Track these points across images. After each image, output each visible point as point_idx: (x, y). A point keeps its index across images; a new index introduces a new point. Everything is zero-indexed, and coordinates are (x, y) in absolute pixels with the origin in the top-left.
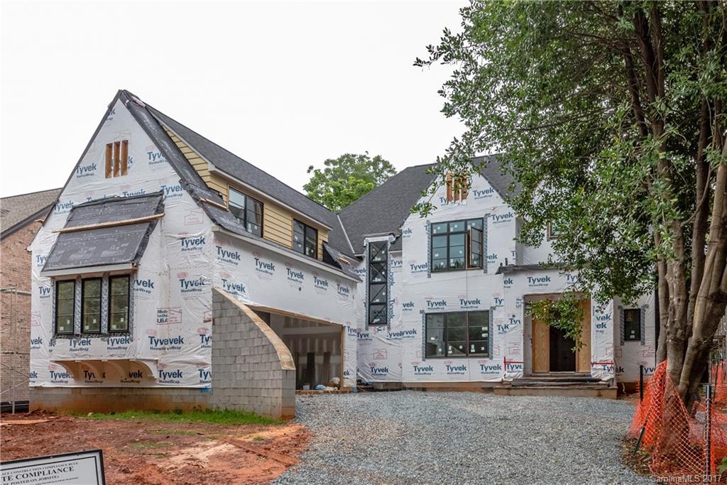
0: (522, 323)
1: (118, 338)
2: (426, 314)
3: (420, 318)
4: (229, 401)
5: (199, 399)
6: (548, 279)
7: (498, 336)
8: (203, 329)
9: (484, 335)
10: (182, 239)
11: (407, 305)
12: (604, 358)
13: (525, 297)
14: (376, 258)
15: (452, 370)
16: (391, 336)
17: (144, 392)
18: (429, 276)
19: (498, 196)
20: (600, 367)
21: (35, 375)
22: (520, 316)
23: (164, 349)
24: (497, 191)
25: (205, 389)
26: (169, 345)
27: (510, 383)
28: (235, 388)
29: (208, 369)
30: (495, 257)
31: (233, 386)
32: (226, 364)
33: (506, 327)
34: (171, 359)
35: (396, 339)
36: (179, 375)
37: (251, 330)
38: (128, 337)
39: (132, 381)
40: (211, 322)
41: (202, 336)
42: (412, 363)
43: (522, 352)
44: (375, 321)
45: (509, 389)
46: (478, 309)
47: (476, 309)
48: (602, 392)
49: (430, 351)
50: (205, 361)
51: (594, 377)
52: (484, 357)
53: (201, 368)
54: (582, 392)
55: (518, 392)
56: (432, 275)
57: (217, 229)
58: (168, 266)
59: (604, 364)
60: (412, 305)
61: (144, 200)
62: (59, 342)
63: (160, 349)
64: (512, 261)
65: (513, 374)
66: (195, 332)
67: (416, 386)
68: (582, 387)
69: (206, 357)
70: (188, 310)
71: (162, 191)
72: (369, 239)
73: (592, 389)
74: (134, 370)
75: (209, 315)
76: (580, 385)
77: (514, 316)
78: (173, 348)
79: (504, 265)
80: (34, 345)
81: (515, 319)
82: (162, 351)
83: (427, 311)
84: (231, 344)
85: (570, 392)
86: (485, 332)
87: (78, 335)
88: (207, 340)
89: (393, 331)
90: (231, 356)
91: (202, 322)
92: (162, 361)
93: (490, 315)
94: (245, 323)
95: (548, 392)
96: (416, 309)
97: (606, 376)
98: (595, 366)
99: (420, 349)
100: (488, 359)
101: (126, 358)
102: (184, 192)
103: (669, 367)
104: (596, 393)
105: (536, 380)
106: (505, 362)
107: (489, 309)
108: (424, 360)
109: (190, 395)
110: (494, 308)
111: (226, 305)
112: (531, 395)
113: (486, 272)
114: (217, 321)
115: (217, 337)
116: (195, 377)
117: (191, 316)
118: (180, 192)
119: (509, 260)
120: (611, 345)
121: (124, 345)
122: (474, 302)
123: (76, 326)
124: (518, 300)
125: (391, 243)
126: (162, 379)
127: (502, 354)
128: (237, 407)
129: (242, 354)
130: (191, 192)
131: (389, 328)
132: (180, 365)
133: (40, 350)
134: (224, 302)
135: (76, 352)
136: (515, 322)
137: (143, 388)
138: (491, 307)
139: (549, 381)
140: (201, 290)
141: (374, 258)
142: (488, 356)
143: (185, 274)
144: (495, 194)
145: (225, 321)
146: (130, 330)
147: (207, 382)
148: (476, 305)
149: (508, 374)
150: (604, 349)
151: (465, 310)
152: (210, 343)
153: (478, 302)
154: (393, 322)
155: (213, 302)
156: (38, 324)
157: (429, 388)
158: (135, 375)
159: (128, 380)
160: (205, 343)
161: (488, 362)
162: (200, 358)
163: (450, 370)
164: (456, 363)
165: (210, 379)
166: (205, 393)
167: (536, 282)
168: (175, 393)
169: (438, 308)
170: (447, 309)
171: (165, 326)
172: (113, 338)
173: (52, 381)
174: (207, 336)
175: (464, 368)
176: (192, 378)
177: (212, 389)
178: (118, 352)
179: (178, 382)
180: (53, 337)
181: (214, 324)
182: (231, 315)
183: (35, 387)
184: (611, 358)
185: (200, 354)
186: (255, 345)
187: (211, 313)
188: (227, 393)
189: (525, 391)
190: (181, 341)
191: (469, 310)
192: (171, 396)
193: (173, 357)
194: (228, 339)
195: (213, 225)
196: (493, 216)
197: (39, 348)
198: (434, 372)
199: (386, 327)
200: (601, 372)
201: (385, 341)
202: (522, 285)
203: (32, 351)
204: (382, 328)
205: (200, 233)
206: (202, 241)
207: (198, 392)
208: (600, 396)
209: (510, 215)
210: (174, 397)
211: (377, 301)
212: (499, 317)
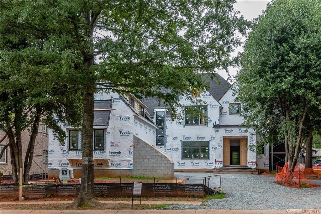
0: (222, 146)
1: (99, 151)
2: (183, 142)
3: (180, 143)
4: (141, 173)
5: (128, 173)
6: (232, 131)
7: (212, 151)
8: (130, 149)
9: (207, 151)
10: (120, 117)
11: (175, 138)
12: (253, 160)
13: (223, 137)
14: (159, 118)
15: (194, 164)
16: (166, 150)
17: (105, 171)
18: (184, 127)
19: (213, 97)
20: (251, 163)
21: (51, 164)
22: (222, 144)
23: (113, 155)
24: (212, 95)
25: (131, 169)
26: (115, 154)
27: (219, 169)
28: (144, 169)
29: (132, 162)
30: (211, 121)
31: (143, 168)
32: (140, 161)
33: (216, 148)
34: (116, 159)
35: (168, 151)
36: (120, 164)
37: (152, 150)
38: (103, 151)
39: (99, 167)
40: (133, 147)
41: (129, 151)
42: (177, 161)
43: (222, 157)
44: (159, 143)
45: (219, 171)
46: (204, 141)
47: (203, 141)
48: (253, 172)
49: (185, 156)
50: (130, 160)
51: (249, 167)
52: (206, 159)
53: (129, 162)
54: (246, 172)
55: (222, 172)
56: (185, 126)
57: (135, 115)
58: (114, 126)
59: (253, 163)
60: (177, 138)
61: (103, 102)
62: (71, 152)
63: (111, 155)
64: (218, 123)
65: (219, 166)
66: (126, 150)
67: (178, 170)
68: (245, 171)
69: (131, 158)
70: (123, 142)
71: (111, 99)
72: (156, 109)
73: (250, 171)
74: (100, 162)
75: (132, 144)
76: (245, 170)
77: (219, 144)
78: (117, 155)
79: (215, 124)
80: (50, 153)
81: (220, 145)
82: (112, 156)
83: (183, 141)
84: (142, 154)
85: (242, 172)
86: (207, 149)
87: (80, 150)
88: (131, 153)
89: (167, 148)
90: (142, 158)
91: (129, 146)
92: (112, 160)
93: (209, 143)
94: (149, 148)
95: (234, 172)
96: (179, 140)
97: (254, 167)
98: (249, 163)
99: (180, 156)
100: (208, 160)
101: (102, 158)
102: (121, 100)
103: (289, 164)
104: (251, 172)
105: (228, 168)
106: (216, 161)
107: (209, 141)
108: (182, 160)
109: (124, 172)
110: (211, 140)
111: (139, 141)
112: (227, 173)
113: (207, 126)
114: (135, 146)
115: (136, 152)
116: (127, 165)
117: (124, 144)
118: (119, 100)
119: (217, 122)
120: (255, 156)
121: (102, 154)
122: (202, 138)
123: (79, 146)
124: (221, 138)
125: (166, 112)
126: (112, 166)
127: (214, 158)
128: (145, 175)
129: (147, 158)
130: (124, 101)
131: (165, 147)
132: (120, 161)
133: (54, 154)
134: (138, 140)
135: (79, 156)
136: (220, 146)
137: (104, 169)
138: (210, 140)
139: (233, 168)
140: (128, 135)
141: (158, 118)
142: (208, 159)
143: (122, 130)
144: (211, 96)
145: (139, 146)
146: (104, 149)
147: (131, 167)
148: (203, 139)
149: (217, 166)
150: (253, 157)
151: (199, 141)
152: (133, 154)
153: (204, 138)
154: (167, 144)
155: (134, 140)
156: (52, 144)
157: (184, 171)
158: (100, 164)
159: (97, 166)
160: (130, 154)
161: (208, 161)
162: (129, 159)
163: (193, 164)
164: (195, 161)
165: (133, 166)
166: (131, 171)
167: (228, 132)
168: (118, 171)
169: (188, 140)
170: (191, 140)
171: (113, 147)
172: (96, 151)
173: (60, 167)
174: (131, 151)
175: (199, 163)
176: (126, 166)
177: (134, 169)
178: (99, 156)
179: (119, 167)
180: (68, 150)
181: (134, 147)
182: (142, 144)
183: (51, 169)
184: (255, 161)
185: (128, 157)
186: (154, 155)
187: (133, 143)
188: (140, 171)
189: (225, 172)
190: (120, 153)
191: (201, 141)
192: (116, 172)
193: (117, 158)
194: (141, 152)
195: (133, 113)
196: (211, 105)
197: (53, 154)
198: (186, 164)
199: (164, 146)
200: (252, 165)
201: (164, 152)
202: (222, 132)
203: (49, 155)
204: (162, 147)
205: (127, 116)
206: (129, 118)
207: (128, 171)
208: (252, 174)
209: (217, 105)
210: (117, 172)
211: (160, 135)
212: (213, 144)
